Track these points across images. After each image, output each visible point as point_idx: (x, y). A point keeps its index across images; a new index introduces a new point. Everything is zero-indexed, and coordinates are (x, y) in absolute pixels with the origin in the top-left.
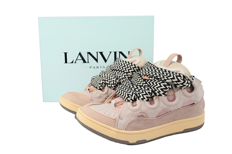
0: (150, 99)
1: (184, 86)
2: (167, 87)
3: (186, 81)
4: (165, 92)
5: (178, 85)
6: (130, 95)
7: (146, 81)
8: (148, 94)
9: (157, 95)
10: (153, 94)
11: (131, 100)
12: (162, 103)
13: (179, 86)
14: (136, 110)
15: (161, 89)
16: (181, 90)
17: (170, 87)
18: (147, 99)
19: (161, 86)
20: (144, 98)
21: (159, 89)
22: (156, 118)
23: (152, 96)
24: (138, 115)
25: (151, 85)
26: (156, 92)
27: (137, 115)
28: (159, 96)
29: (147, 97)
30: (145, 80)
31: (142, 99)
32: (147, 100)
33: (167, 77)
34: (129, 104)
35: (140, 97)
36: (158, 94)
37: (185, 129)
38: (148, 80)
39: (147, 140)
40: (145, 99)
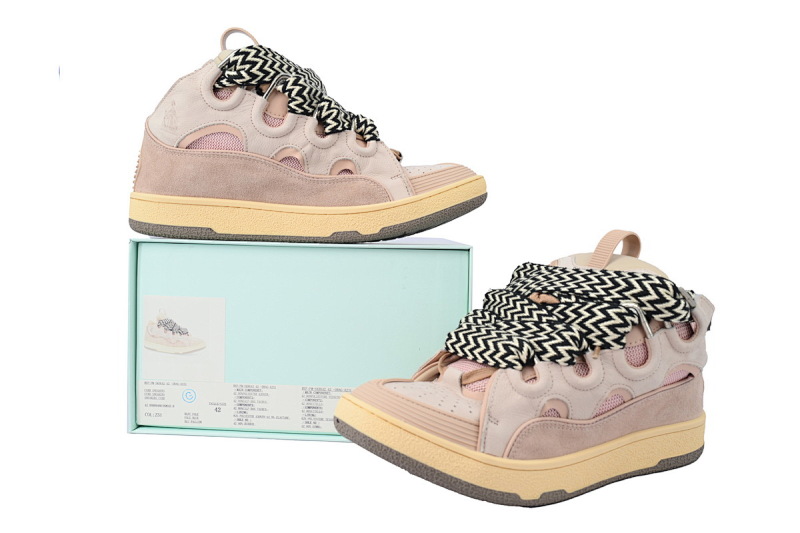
0: (579, 360)
1: (677, 315)
2: (628, 318)
3: (683, 302)
4: (623, 335)
5: (659, 312)
6: (513, 346)
7: (550, 308)
8: (571, 341)
9: (595, 346)
10: (585, 343)
11: (517, 363)
12: (611, 371)
13: (660, 316)
14: (539, 394)
15: (609, 327)
16: (662, 331)
17: (636, 320)
18: (568, 358)
19: (609, 318)
20: (560, 356)
21: (602, 326)
22: (594, 420)
23: (582, 348)
24: (543, 408)
25: (570, 319)
26: (591, 337)
27: (540, 408)
28: (602, 347)
29: (570, 352)
30: (543, 305)
31: (553, 359)
32: (570, 363)
33: (619, 292)
34: (514, 374)
35: (545, 351)
36: (598, 343)
37: (662, 461)
38: (556, 306)
39: (569, 490)
40: (563, 360)
